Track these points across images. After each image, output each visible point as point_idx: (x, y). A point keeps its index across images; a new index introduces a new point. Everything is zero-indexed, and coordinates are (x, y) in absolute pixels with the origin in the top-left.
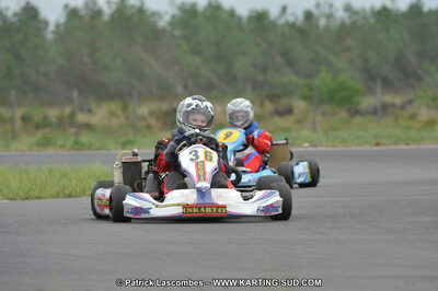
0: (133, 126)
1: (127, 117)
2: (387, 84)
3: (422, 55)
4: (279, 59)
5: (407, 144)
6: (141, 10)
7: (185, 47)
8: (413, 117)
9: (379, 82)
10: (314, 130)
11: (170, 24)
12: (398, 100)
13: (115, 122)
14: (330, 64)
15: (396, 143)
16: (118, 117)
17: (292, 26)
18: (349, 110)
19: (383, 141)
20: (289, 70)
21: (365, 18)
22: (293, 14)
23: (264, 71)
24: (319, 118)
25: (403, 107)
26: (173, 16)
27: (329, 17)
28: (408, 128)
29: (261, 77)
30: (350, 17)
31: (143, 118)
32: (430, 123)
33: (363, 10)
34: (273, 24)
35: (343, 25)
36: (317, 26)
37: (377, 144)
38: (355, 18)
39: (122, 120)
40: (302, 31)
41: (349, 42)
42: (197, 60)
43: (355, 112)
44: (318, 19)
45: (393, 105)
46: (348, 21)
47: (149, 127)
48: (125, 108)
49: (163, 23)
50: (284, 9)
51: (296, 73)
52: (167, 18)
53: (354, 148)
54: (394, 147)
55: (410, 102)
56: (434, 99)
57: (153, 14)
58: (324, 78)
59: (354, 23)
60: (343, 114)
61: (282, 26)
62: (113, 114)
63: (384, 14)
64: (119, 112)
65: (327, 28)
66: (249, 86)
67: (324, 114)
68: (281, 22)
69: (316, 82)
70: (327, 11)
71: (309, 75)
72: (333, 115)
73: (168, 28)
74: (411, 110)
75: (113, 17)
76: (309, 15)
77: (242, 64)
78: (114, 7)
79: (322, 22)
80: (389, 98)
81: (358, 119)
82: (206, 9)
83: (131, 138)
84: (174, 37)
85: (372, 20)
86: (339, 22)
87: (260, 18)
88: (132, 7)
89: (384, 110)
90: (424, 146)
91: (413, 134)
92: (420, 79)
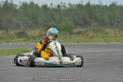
0: (9, 37)
1: (7, 34)
2: (81, 26)
3: (90, 18)
4: (50, 18)
5: (86, 43)
6: (11, 4)
7: (24, 15)
8: (88, 35)
9: (78, 25)
10: (60, 38)
11: (20, 8)
12: (84, 30)
13: (4, 36)
14: (65, 20)
15: (83, 42)
16: (5, 34)
17: (54, 9)
18: (70, 33)
19: (79, 42)
20: (53, 21)
21: (74, 7)
22: (54, 6)
23: (46, 22)
24: (61, 35)
25: (85, 32)
26: (20, 6)
27: (64, 6)
28: (87, 38)
29: (45, 23)
30: (70, 7)
31: (12, 35)
32: (93, 37)
33: (74, 5)
34: (49, 8)
35: (68, 9)
36: (61, 9)
37: (78, 43)
38: (71, 7)
39: (6, 35)
40: (56, 10)
41: (70, 13)
42: (27, 18)
43: (72, 33)
44: (61, 7)
45: (82, 31)
46: (69, 8)
47: (14, 37)
48: (7, 32)
49: (18, 8)
50: (52, 4)
51: (55, 22)
52: (19, 7)
53: (71, 44)
54: (83, 43)
55: (87, 31)
56: (94, 30)
57: (15, 5)
58: (63, 24)
59: (71, 8)
60: (68, 34)
61: (51, 9)
62: (3, 33)
63: (79, 6)
64: (5, 33)
65: (63, 9)
66: (42, 26)
67: (63, 34)
68: (51, 8)
69: (61, 25)
70: (64, 5)
71: (59, 23)
72: (65, 34)
73: (19, 9)
74: (87, 33)
75: (3, 6)
76: (59, 6)
77: (40, 20)
78: (4, 3)
79: (62, 8)
80: (81, 30)
81: (73, 35)
82: (30, 4)
83: (9, 40)
84: (21, 12)
85: (76, 8)
86: (67, 8)
87: (45, 7)
88: (9, 3)
89: (80, 33)
90: (91, 43)
91: (88, 40)
92: (90, 24)
